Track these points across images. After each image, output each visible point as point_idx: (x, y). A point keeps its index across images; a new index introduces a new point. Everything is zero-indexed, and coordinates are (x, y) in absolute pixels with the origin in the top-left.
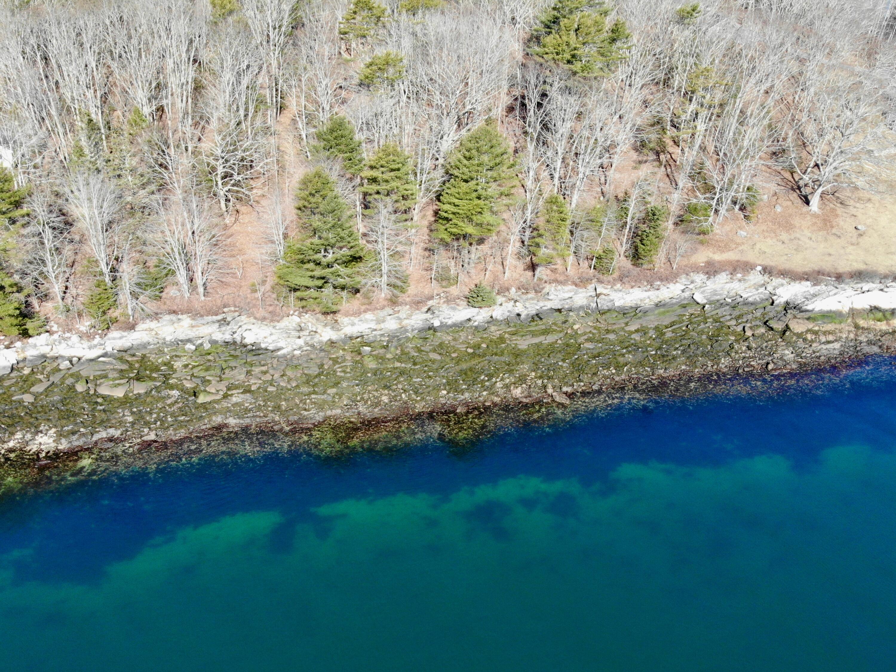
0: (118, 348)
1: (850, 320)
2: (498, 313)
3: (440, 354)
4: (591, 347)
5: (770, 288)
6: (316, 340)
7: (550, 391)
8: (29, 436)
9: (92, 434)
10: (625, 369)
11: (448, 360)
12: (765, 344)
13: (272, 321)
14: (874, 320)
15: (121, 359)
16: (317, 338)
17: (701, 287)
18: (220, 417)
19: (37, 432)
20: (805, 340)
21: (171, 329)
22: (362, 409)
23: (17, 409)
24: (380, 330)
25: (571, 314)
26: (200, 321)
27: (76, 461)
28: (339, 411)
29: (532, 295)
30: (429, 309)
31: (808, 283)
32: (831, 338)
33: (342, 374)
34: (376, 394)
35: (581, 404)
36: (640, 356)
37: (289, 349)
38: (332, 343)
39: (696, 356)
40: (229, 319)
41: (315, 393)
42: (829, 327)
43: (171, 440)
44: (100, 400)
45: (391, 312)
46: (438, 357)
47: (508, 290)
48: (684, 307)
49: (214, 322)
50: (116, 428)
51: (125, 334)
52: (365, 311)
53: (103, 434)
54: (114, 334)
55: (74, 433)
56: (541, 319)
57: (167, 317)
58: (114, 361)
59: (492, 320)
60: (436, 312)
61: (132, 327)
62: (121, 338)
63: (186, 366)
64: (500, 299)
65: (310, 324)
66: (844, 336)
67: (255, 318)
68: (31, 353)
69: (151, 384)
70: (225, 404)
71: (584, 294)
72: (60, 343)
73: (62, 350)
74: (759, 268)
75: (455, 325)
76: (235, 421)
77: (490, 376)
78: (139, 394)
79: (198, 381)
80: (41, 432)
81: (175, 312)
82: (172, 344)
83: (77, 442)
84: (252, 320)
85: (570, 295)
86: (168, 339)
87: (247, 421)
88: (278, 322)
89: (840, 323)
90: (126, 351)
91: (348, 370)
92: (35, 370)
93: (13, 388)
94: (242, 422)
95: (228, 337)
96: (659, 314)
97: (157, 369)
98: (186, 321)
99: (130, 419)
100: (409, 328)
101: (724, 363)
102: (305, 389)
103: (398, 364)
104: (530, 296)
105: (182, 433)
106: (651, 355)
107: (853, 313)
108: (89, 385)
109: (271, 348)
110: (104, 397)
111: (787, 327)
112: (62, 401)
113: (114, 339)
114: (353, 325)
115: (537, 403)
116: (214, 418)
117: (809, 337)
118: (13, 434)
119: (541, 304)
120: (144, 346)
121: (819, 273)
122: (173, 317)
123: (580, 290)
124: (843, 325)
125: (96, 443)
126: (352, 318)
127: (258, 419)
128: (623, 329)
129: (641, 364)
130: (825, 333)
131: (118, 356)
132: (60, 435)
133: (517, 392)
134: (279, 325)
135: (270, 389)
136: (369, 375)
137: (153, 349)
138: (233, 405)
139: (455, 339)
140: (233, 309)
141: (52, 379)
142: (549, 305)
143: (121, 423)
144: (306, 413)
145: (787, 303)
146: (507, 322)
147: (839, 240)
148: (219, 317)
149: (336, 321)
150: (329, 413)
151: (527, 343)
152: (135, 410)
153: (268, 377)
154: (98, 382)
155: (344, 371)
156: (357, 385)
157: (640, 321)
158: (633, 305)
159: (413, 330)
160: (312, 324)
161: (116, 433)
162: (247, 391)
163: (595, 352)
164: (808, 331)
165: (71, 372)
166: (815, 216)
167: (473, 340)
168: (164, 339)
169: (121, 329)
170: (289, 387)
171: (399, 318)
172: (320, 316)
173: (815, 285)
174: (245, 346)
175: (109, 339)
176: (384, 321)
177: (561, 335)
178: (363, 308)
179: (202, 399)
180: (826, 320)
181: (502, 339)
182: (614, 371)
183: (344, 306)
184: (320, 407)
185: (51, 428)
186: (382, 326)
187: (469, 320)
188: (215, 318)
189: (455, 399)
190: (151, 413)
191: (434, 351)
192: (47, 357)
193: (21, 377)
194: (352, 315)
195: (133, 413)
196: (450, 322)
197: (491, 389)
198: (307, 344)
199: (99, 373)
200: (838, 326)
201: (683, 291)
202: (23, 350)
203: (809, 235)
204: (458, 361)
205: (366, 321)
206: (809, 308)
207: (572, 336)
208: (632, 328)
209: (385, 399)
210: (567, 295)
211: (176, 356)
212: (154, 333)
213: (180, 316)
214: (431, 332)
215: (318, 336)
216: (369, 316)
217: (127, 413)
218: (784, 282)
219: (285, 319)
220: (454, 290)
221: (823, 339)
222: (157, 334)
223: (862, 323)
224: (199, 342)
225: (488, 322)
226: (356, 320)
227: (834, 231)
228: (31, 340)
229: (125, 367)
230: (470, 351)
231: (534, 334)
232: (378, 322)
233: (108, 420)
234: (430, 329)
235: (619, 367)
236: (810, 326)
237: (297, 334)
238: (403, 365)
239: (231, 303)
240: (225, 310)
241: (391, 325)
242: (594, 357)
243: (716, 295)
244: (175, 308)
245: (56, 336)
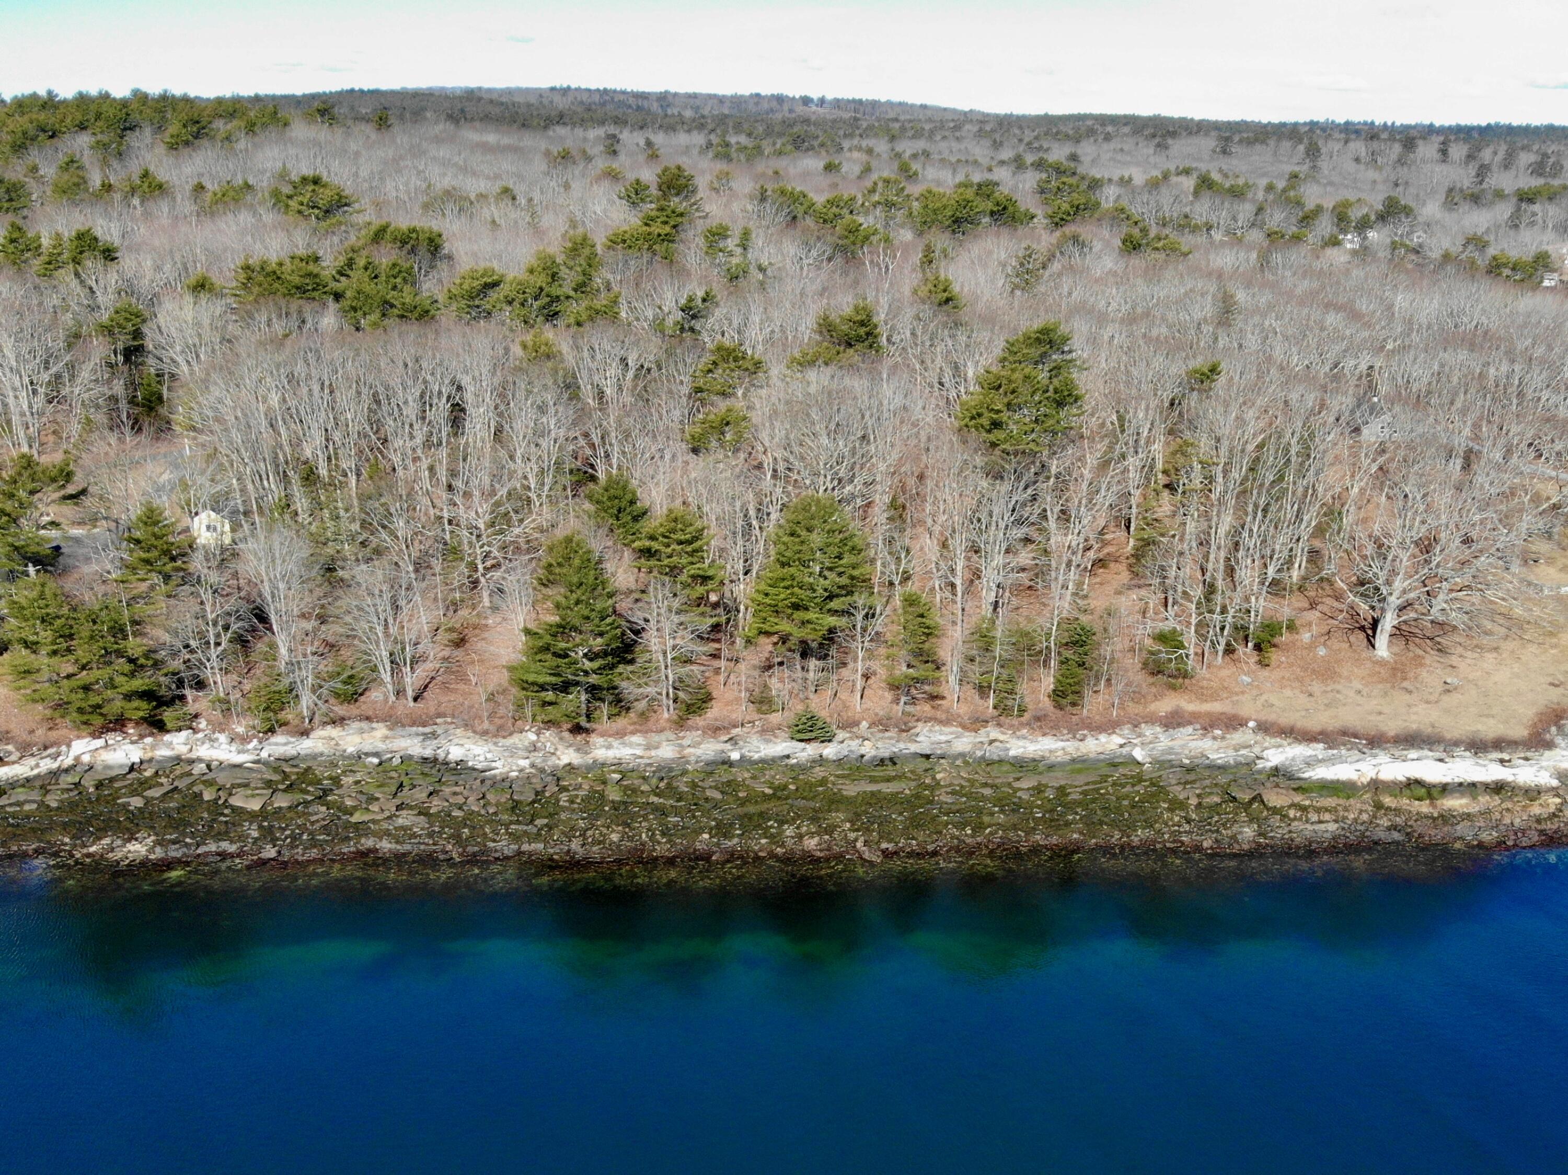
0: (277, 755)
1: (1367, 796)
2: (830, 751)
3: (722, 793)
4: (949, 801)
5: (1257, 750)
6: (549, 763)
7: (859, 844)
8: (119, 842)
9: (198, 845)
10: (987, 831)
11: (731, 799)
12: (1216, 818)
13: (495, 736)
14: (1409, 798)
15: (276, 770)
16: (553, 761)
17: (1151, 743)
18: (372, 839)
19: (129, 840)
20: (1284, 817)
21: (357, 739)
22: (575, 845)
23: (118, 812)
24: (649, 758)
25: (942, 761)
26: (399, 731)
27: (164, 871)
28: (540, 846)
29: (893, 733)
30: (731, 739)
31: (1321, 746)
32: (1327, 816)
33: (567, 804)
34: (605, 831)
35: (897, 864)
36: (1014, 819)
37: (506, 769)
38: (570, 767)
39: (1101, 823)
40: (439, 731)
41: (518, 822)
42: (1330, 802)
43: (296, 860)
44: (226, 811)
45: (673, 737)
46: (718, 796)
47: (857, 724)
48: (1114, 765)
49: (418, 735)
50: (232, 842)
51: (293, 740)
52: (633, 733)
53: (212, 847)
54: (279, 738)
55: (174, 842)
56: (895, 764)
57: (356, 725)
58: (264, 769)
59: (821, 761)
60: (741, 743)
61: (305, 733)
62: (285, 744)
63: (357, 782)
64: (841, 735)
65: (548, 744)
66: (1352, 816)
67: (475, 732)
68: (163, 752)
69: (300, 797)
70: (385, 825)
71: (971, 739)
72: (203, 743)
73: (204, 752)
74: (1251, 724)
75: (762, 761)
76: (389, 846)
77: (781, 823)
78: (280, 808)
79: (363, 798)
80: (136, 839)
81: (368, 719)
82: (351, 757)
83: (175, 852)
84: (470, 734)
85: (949, 737)
86: (350, 750)
87: (408, 847)
88: (504, 737)
89: (1348, 798)
90: (286, 761)
91: (579, 801)
92: (160, 773)
93: (123, 791)
94: (399, 847)
95: (428, 753)
96: (1073, 771)
97: (319, 782)
98: (381, 730)
99: (255, 834)
100: (693, 759)
101: (1140, 835)
102: (505, 817)
103: (654, 799)
104: (887, 734)
105: (314, 853)
106: (1034, 819)
107: (1376, 786)
108: (221, 793)
109: (479, 766)
110: (234, 809)
111: (1258, 798)
112: (178, 809)
113: (276, 744)
114: (609, 747)
115: (835, 858)
116: (363, 841)
117: (1292, 813)
118: (100, 839)
119: (902, 745)
120: (314, 757)
121: (1344, 733)
122: (364, 725)
123: (967, 734)
124: (1352, 801)
125: (199, 855)
126: (610, 739)
127: (422, 847)
128: (1010, 784)
129: (1015, 827)
130: (1318, 810)
131: (274, 765)
132: (158, 843)
133: (811, 843)
134: (502, 742)
135: (456, 813)
136: (607, 808)
137: (325, 761)
138: (395, 828)
139: (754, 777)
140: (449, 720)
141: (176, 783)
142: (913, 748)
143: (242, 838)
144: (492, 844)
145: (1276, 769)
146: (839, 762)
147: (1407, 696)
148: (427, 730)
149: (588, 742)
150: (525, 847)
151: (858, 789)
152: (266, 824)
153: (460, 800)
154: (234, 791)
155: (572, 802)
156: (583, 819)
157: (1040, 778)
158: (1037, 757)
159: (697, 762)
160: (552, 743)
161: (230, 847)
162: (423, 812)
163: (954, 808)
164: (1293, 805)
165: (205, 778)
166: (1382, 663)
167: (779, 779)
168: (345, 751)
169: (290, 733)
170: (483, 812)
171: (681, 746)
172: (566, 734)
173: (1330, 748)
174: (447, 764)
175: (270, 744)
176: (657, 748)
177: (913, 784)
178: (631, 728)
179: (357, 818)
180: (1324, 793)
181: (823, 782)
182: (969, 832)
183: (604, 724)
184: (515, 837)
185: (149, 835)
186: (653, 753)
187: (788, 757)
188: (421, 729)
189: (718, 845)
190: (284, 829)
191: (716, 788)
192: (181, 760)
193: (139, 779)
194: (610, 736)
195: (261, 827)
196: (756, 756)
197: (774, 839)
198: (533, 765)
199: (239, 781)
200: (1341, 802)
201: (1121, 746)
202: (153, 747)
203: (1360, 687)
204: (743, 802)
205: (631, 745)
206: (1306, 775)
207: (927, 787)
208: (1025, 784)
209: (615, 837)
210: (943, 738)
211: (351, 771)
212: (333, 742)
213: (375, 725)
214: (726, 767)
215: (554, 758)
216: (637, 739)
217: (255, 826)
218: (1285, 743)
219: (515, 735)
220: (776, 718)
221: (1314, 817)
222: (337, 744)
223: (1388, 801)
224: (389, 756)
225: (814, 761)
226: (616, 743)
227: (1405, 684)
228: (167, 737)
229: (276, 777)
230: (768, 791)
231: (873, 780)
232: (648, 748)
233: (227, 833)
234: (724, 763)
235: (979, 828)
236: (1298, 798)
237: (526, 754)
238: (661, 800)
239: (449, 712)
240: (439, 721)
241: (666, 752)
242: (947, 814)
243: (1170, 754)
244: (370, 713)
245: (200, 735)
